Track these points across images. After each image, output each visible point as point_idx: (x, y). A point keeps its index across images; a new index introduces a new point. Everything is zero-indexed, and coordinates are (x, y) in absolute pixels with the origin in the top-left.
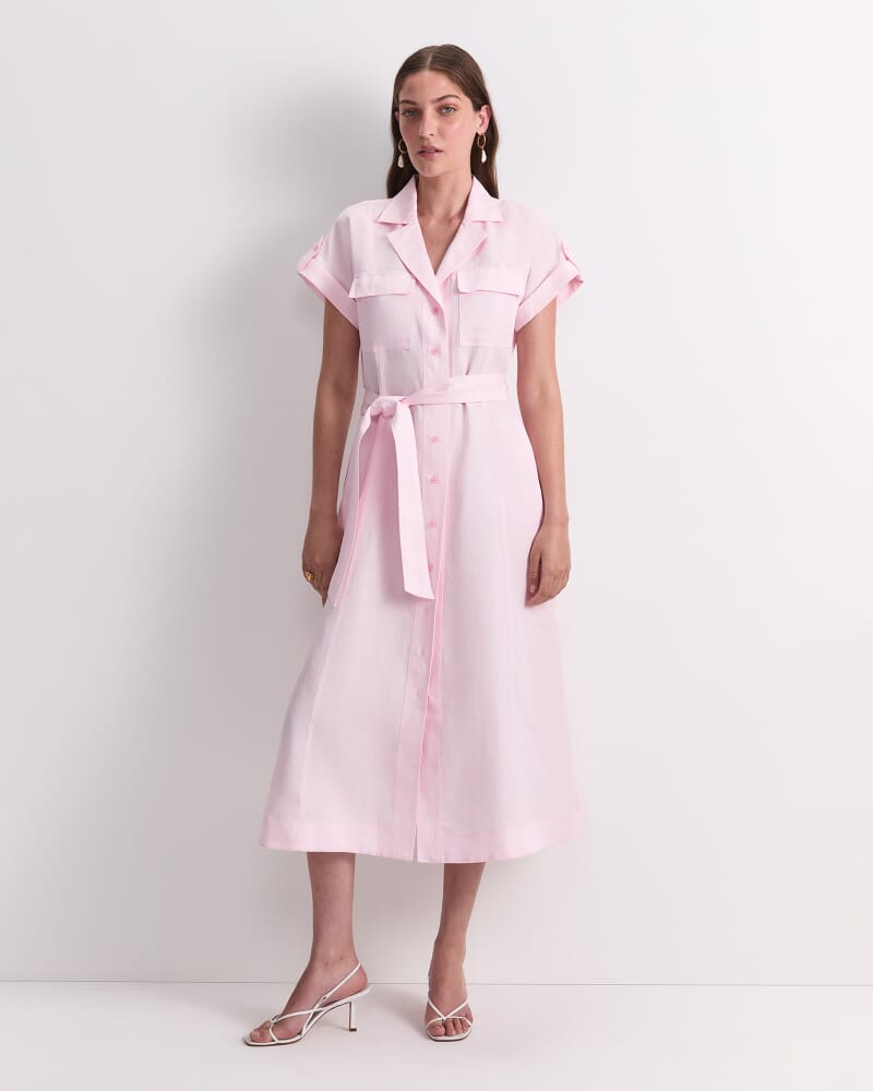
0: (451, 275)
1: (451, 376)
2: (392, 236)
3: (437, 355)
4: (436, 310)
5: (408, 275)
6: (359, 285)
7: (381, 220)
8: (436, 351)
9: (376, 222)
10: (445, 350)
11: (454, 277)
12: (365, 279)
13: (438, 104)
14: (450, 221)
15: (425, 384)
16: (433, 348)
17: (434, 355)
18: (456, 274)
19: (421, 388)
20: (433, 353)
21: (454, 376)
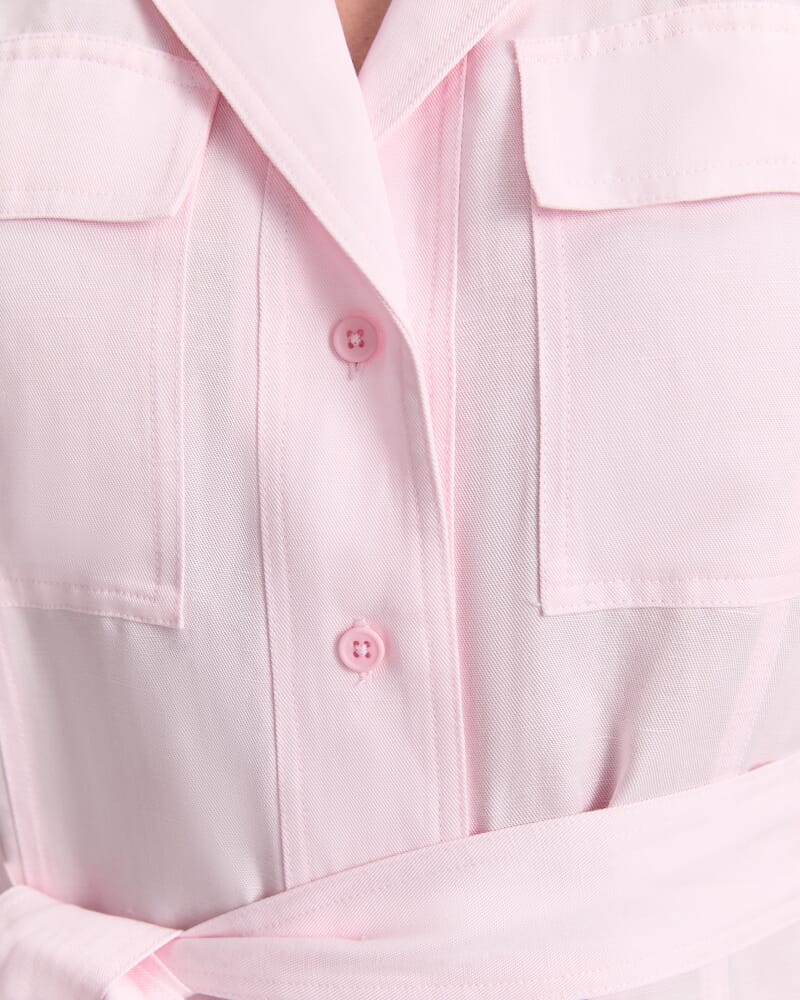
1: (481, 828)
5: (156, 60)
8: (366, 649)
11: (494, 81)
15: (298, 868)
16: (350, 622)
17: (355, 677)
18: (514, 56)
19: (268, 892)
20: (348, 658)
21: (498, 810)
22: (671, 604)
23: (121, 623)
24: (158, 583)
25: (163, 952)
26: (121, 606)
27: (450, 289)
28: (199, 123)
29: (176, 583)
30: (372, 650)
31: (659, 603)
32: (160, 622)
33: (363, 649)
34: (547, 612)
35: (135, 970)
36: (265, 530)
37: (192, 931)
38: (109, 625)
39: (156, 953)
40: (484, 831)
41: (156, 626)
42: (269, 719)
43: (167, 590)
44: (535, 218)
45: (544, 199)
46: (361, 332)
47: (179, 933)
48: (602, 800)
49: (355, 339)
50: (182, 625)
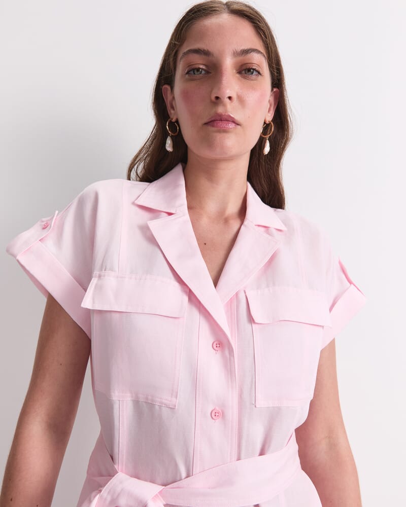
0: (237, 294)
1: (239, 459)
2: (155, 226)
3: (218, 421)
4: (221, 343)
5: (176, 284)
6: (99, 288)
7: (141, 202)
8: (218, 414)
9: (133, 203)
10: (232, 413)
11: (242, 297)
12: (110, 281)
13: (240, 58)
14: (226, 221)
15: (197, 469)
16: (214, 408)
17: (214, 421)
18: (245, 293)
19: (188, 476)
20: (213, 416)
21: (243, 455)
22: (280, 406)
23: (160, 407)
24: (172, 397)
25: (160, 492)
26: (161, 403)
27: (235, 337)
28: (186, 298)
29: (176, 398)
30: (219, 415)
31: (277, 406)
32: (171, 407)
33: (217, 414)
34: (257, 406)
35: (153, 498)
36: (197, 386)
37: (167, 487)
38: (157, 407)
39: (159, 493)
40: (239, 460)
41: (170, 408)
42: (194, 429)
43: (174, 399)
44: (253, 325)
45: (256, 321)
46: (219, 344)
47: (164, 487)
48: (262, 453)
49: (218, 346)
50: (176, 407)
